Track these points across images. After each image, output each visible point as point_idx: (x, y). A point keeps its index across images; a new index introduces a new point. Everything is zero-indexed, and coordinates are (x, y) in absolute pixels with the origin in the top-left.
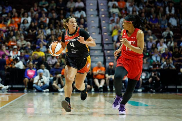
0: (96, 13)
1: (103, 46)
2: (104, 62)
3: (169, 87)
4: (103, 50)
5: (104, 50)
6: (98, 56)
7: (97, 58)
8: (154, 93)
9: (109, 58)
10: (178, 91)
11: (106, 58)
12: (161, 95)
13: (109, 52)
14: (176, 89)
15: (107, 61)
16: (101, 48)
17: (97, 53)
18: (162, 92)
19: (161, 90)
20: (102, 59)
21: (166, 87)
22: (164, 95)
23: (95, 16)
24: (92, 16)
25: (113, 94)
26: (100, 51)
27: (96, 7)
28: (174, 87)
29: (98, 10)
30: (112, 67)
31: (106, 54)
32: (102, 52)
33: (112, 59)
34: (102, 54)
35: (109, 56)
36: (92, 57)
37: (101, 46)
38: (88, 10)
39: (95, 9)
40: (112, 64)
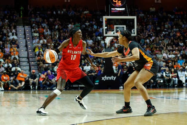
0: (23, 36)
1: (29, 59)
2: (30, 70)
3: (74, 86)
4: (29, 62)
5: (30, 61)
6: (25, 66)
7: (25, 67)
9: (33, 67)
10: (79, 88)
11: (31, 67)
12: (68, 91)
13: (33, 63)
14: (78, 87)
15: (31, 69)
17: (24, 64)
18: (69, 89)
19: (68, 88)
20: (28, 68)
21: (71, 86)
22: (71, 91)
23: (23, 38)
24: (21, 38)
25: (35, 92)
26: (26, 63)
27: (23, 33)
28: (77, 86)
29: (25, 34)
30: (34, 73)
31: (31, 65)
32: (28, 63)
33: (35, 68)
34: (28, 64)
35: (33, 66)
36: (21, 67)
37: (27, 59)
38: (18, 34)
39: (23, 34)
40: (34, 71)
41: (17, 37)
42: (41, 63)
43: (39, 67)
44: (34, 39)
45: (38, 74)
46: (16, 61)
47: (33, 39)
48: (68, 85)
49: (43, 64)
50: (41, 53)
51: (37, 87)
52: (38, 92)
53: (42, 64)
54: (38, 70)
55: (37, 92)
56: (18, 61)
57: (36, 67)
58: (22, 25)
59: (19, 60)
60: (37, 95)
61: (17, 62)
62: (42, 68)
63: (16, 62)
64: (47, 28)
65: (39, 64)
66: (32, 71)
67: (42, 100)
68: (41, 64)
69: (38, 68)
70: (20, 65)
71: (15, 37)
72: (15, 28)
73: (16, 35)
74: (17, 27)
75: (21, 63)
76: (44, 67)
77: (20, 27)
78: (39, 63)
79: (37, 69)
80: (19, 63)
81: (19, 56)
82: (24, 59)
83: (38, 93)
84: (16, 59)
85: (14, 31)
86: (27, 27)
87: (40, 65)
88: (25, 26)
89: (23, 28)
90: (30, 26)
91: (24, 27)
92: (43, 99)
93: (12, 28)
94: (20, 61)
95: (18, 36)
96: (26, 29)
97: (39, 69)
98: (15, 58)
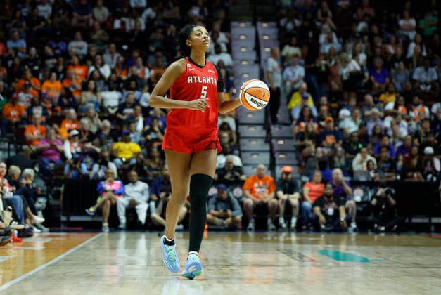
0: (253, 56)
1: (268, 131)
2: (272, 166)
3: (415, 220)
4: (268, 139)
5: (272, 138)
6: (258, 152)
7: (255, 156)
8: (383, 235)
9: (282, 156)
10: (433, 228)
11: (276, 155)
12: (395, 237)
13: (281, 142)
14: (430, 224)
15: (278, 162)
16: (264, 134)
17: (254, 145)
18: (398, 232)
19: (396, 226)
20: (266, 158)
21: (407, 221)
22: (404, 238)
23: (252, 62)
24: (244, 63)
25: (290, 236)
26: (261, 142)
27: (252, 44)
28: (426, 220)
29: (257, 49)
30: (290, 176)
31: (276, 148)
32: (266, 142)
33: (290, 159)
34: (267, 147)
35: (282, 152)
36: (244, 155)
37: (264, 128)
38: (234, 49)
39: (251, 49)
40: (288, 169)
41: (233, 59)
42: (310, 142)
43: (301, 158)
44: (289, 65)
45: (300, 179)
46: (225, 134)
47: (286, 64)
48: (396, 215)
49: (316, 147)
50: (311, 111)
51: (294, 221)
52: (297, 236)
53: (313, 148)
54: (299, 165)
55: (294, 237)
56: (235, 137)
57: (293, 155)
58: (249, 20)
59: (238, 134)
60: (295, 247)
61: (231, 140)
62: (311, 160)
63: (226, 140)
64: (329, 30)
65: (304, 147)
67: (310, 263)
68: (309, 146)
69: (297, 158)
70: (239, 150)
71: (226, 58)
72: (226, 28)
73: (230, 51)
74: (234, 24)
75: (242, 141)
76: (320, 155)
77: (243, 25)
78: (303, 143)
79: (296, 162)
80: (238, 142)
82: (252, 129)
83: (300, 242)
84: (229, 128)
85: (222, 37)
86: (265, 25)
87: (306, 151)
88: (259, 24)
89: (252, 31)
90: (273, 24)
91: (254, 24)
92: (312, 260)
93: (217, 26)
94: (242, 135)
96: (260, 32)
97: (303, 164)
98: (226, 126)
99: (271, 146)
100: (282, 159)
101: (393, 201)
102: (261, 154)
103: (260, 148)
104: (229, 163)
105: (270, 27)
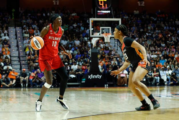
0: (15, 37)
1: (20, 58)
2: (21, 69)
4: (19, 61)
5: (20, 61)
6: (16, 65)
7: (16, 66)
8: (53, 88)
9: (23, 66)
11: (22, 66)
12: (56, 89)
13: (23, 62)
15: (22, 68)
16: (18, 59)
17: (15, 63)
19: (57, 86)
20: (19, 66)
23: (14, 39)
24: (12, 39)
25: (26, 89)
26: (17, 62)
27: (15, 33)
29: (16, 35)
30: (25, 72)
31: (22, 64)
32: (19, 62)
33: (26, 66)
34: (19, 63)
35: (23, 65)
36: (12, 66)
37: (18, 58)
38: (10, 35)
39: (14, 35)
40: (24, 70)
41: (9, 38)
42: (31, 62)
43: (29, 66)
44: (25, 40)
45: (29, 72)
46: (7, 60)
47: (24, 39)
48: (56, 83)
49: (33, 63)
50: (32, 52)
51: (27, 85)
52: (28, 89)
53: (32, 63)
54: (29, 68)
55: (27, 89)
56: (10, 61)
57: (27, 66)
58: (13, 27)
59: (11, 59)
60: (27, 92)
61: (9, 61)
62: (32, 67)
63: (7, 61)
64: (37, 29)
65: (30, 63)
66: (23, 70)
67: (32, 97)
68: (31, 63)
69: (28, 66)
70: (11, 64)
71: (7, 38)
72: (7, 29)
73: (8, 35)
74: (9, 28)
75: (12, 62)
76: (34, 66)
77: (12, 28)
78: (30, 62)
79: (27, 67)
80: (11, 62)
81: (10, 56)
82: (15, 58)
83: (29, 91)
84: (8, 58)
85: (6, 32)
86: (18, 28)
87: (30, 64)
88: (16, 27)
89: (15, 30)
90: (21, 28)
91: (15, 28)
92: (33, 96)
93: (5, 29)
94: (12, 60)
95: (9, 36)
96: (17, 30)
97: (30, 68)
98: (7, 57)
99: (20, 63)
100: (23, 67)
101: (55, 78)
102: (17, 65)
103: (17, 64)
104: (8, 68)
105: (20, 29)
